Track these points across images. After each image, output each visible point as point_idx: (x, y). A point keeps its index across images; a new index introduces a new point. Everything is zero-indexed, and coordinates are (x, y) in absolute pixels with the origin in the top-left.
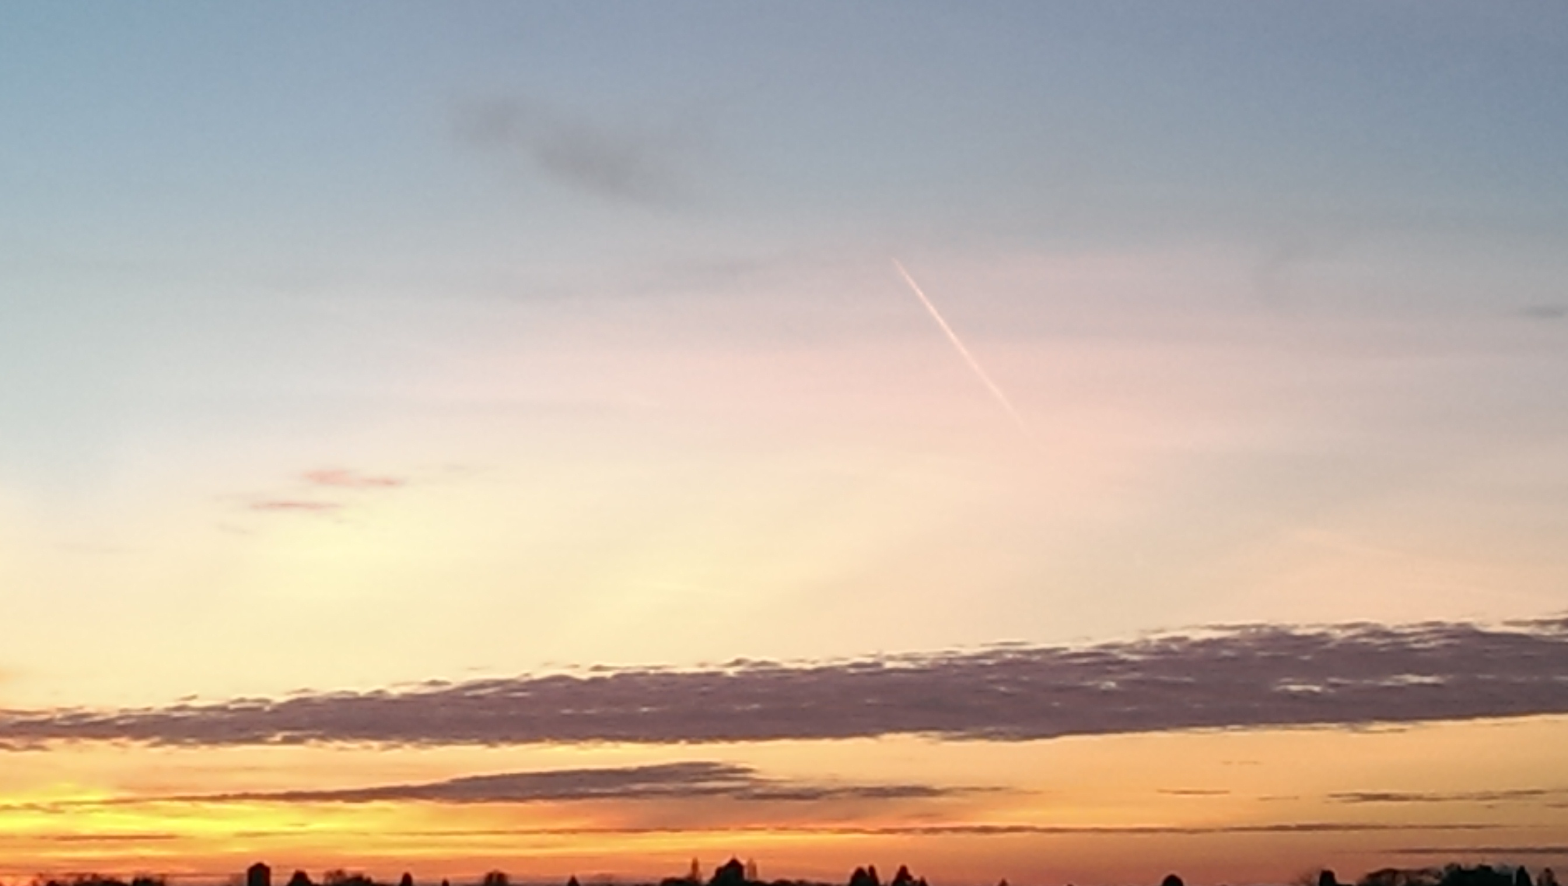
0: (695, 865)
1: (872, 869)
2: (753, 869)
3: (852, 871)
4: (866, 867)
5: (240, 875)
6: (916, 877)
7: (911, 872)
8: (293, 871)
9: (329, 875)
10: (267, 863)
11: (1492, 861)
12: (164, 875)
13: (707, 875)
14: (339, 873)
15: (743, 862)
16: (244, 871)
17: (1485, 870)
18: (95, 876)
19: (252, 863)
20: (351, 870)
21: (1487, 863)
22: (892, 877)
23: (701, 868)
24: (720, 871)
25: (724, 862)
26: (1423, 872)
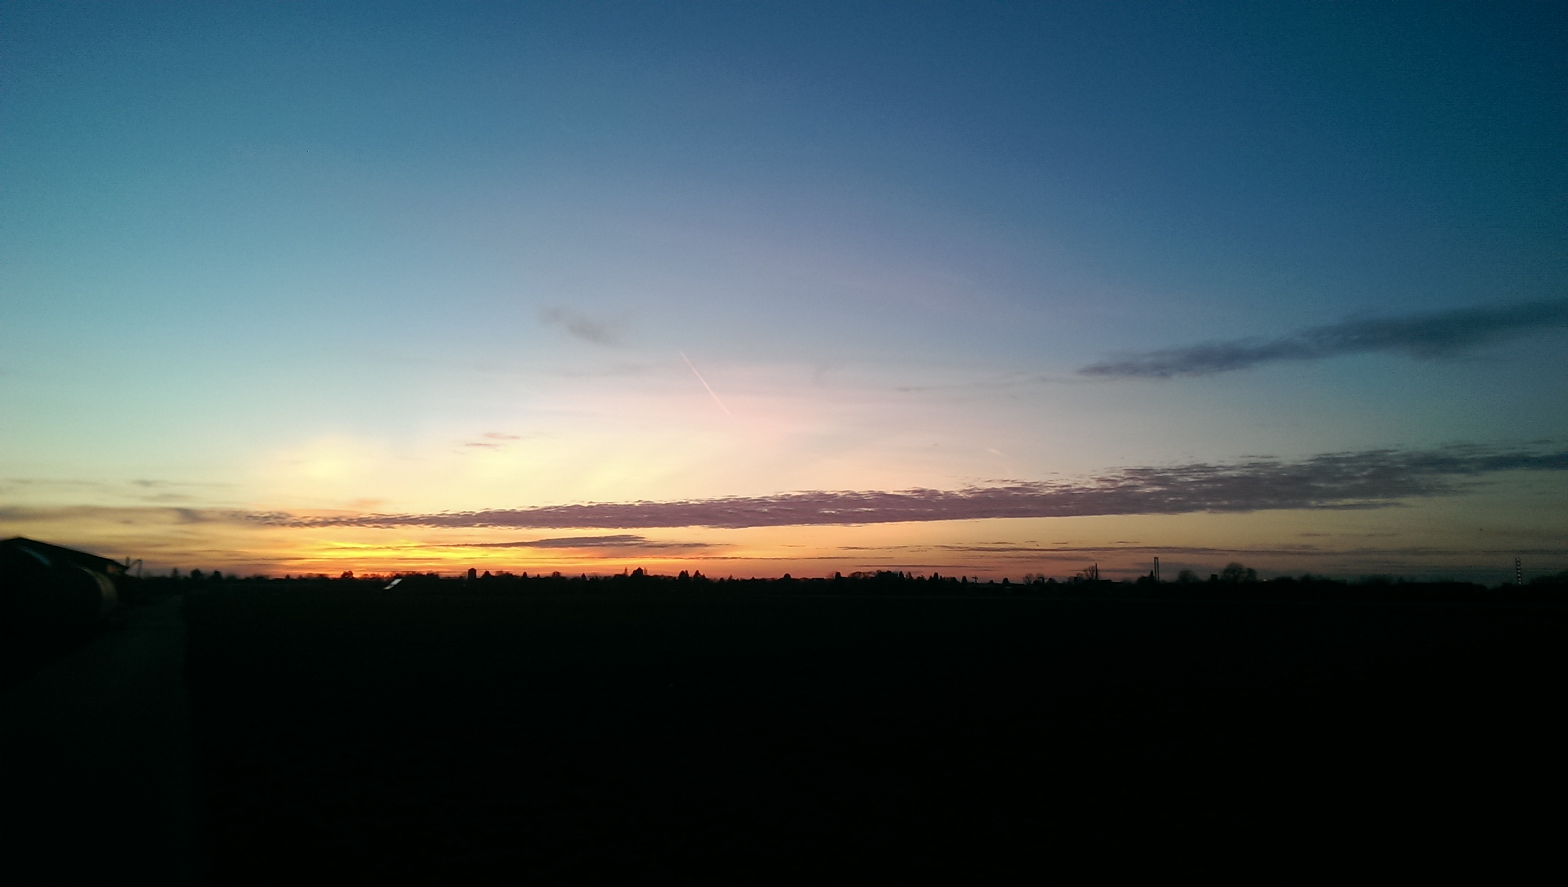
0: (626, 570)
1: (687, 571)
2: (646, 571)
3: (680, 572)
4: (685, 570)
5: (466, 572)
6: (702, 574)
7: (700, 572)
8: (485, 571)
9: (497, 572)
10: (475, 568)
11: (892, 570)
12: (438, 572)
13: (630, 574)
14: (501, 572)
15: (643, 569)
16: (467, 571)
17: (889, 572)
18: (413, 572)
19: (470, 568)
20: (505, 571)
21: (890, 570)
22: (694, 574)
23: (628, 571)
24: (634, 572)
25: (636, 569)
26: (869, 573)
